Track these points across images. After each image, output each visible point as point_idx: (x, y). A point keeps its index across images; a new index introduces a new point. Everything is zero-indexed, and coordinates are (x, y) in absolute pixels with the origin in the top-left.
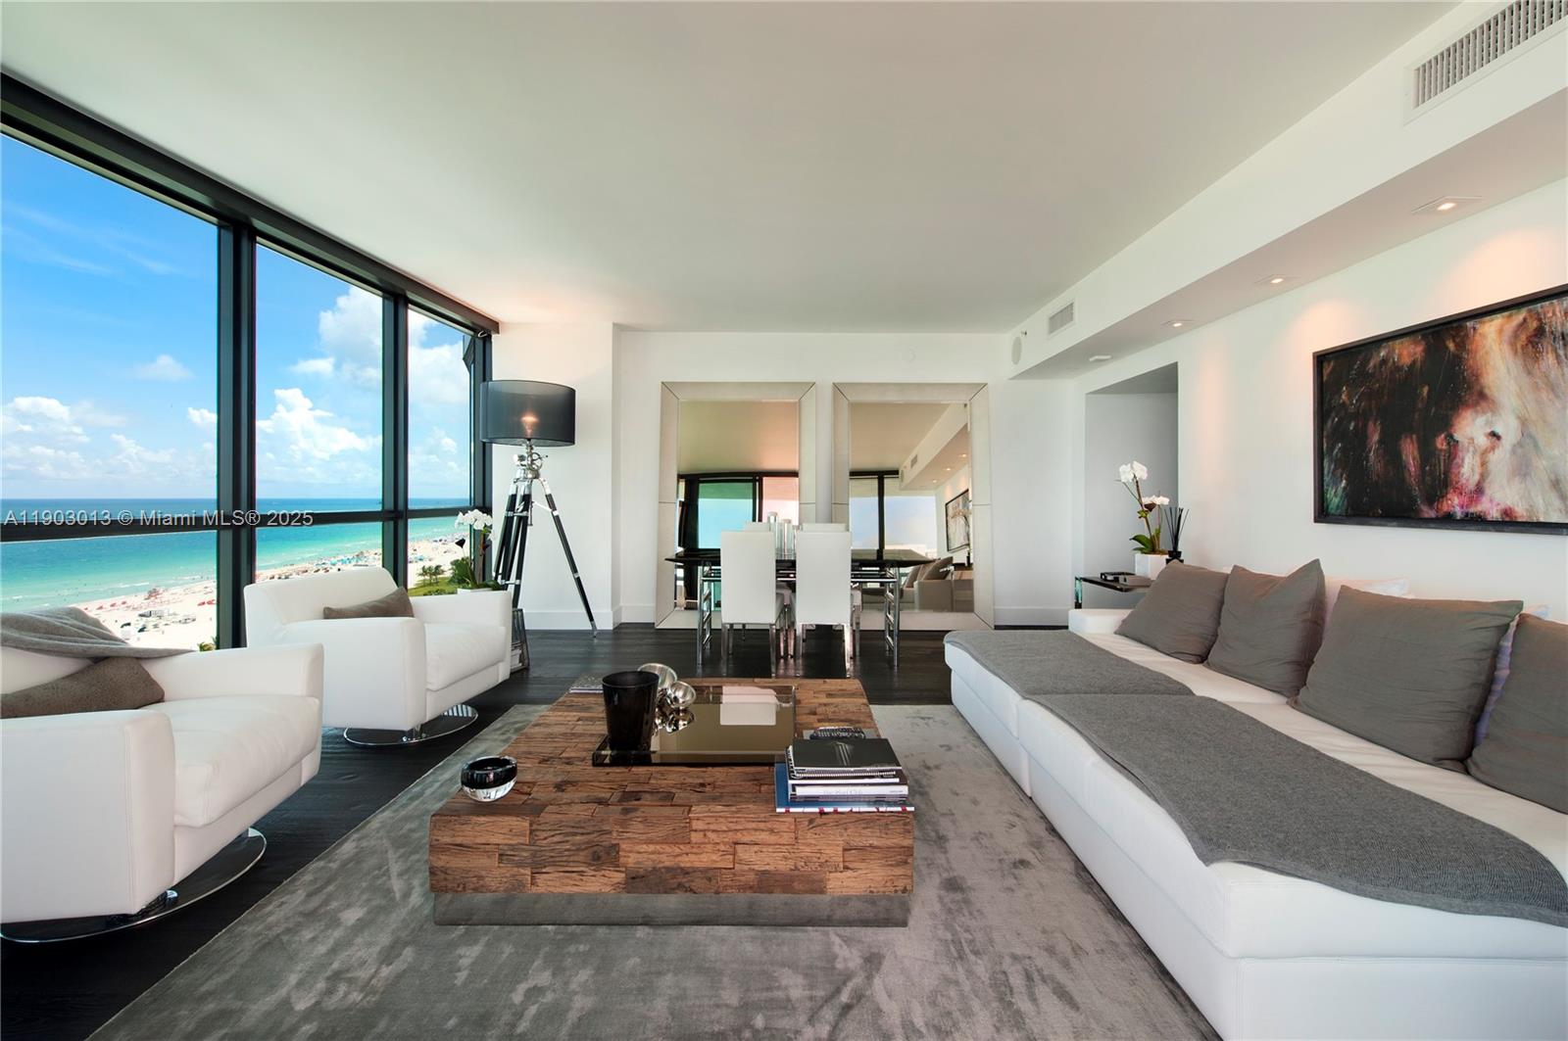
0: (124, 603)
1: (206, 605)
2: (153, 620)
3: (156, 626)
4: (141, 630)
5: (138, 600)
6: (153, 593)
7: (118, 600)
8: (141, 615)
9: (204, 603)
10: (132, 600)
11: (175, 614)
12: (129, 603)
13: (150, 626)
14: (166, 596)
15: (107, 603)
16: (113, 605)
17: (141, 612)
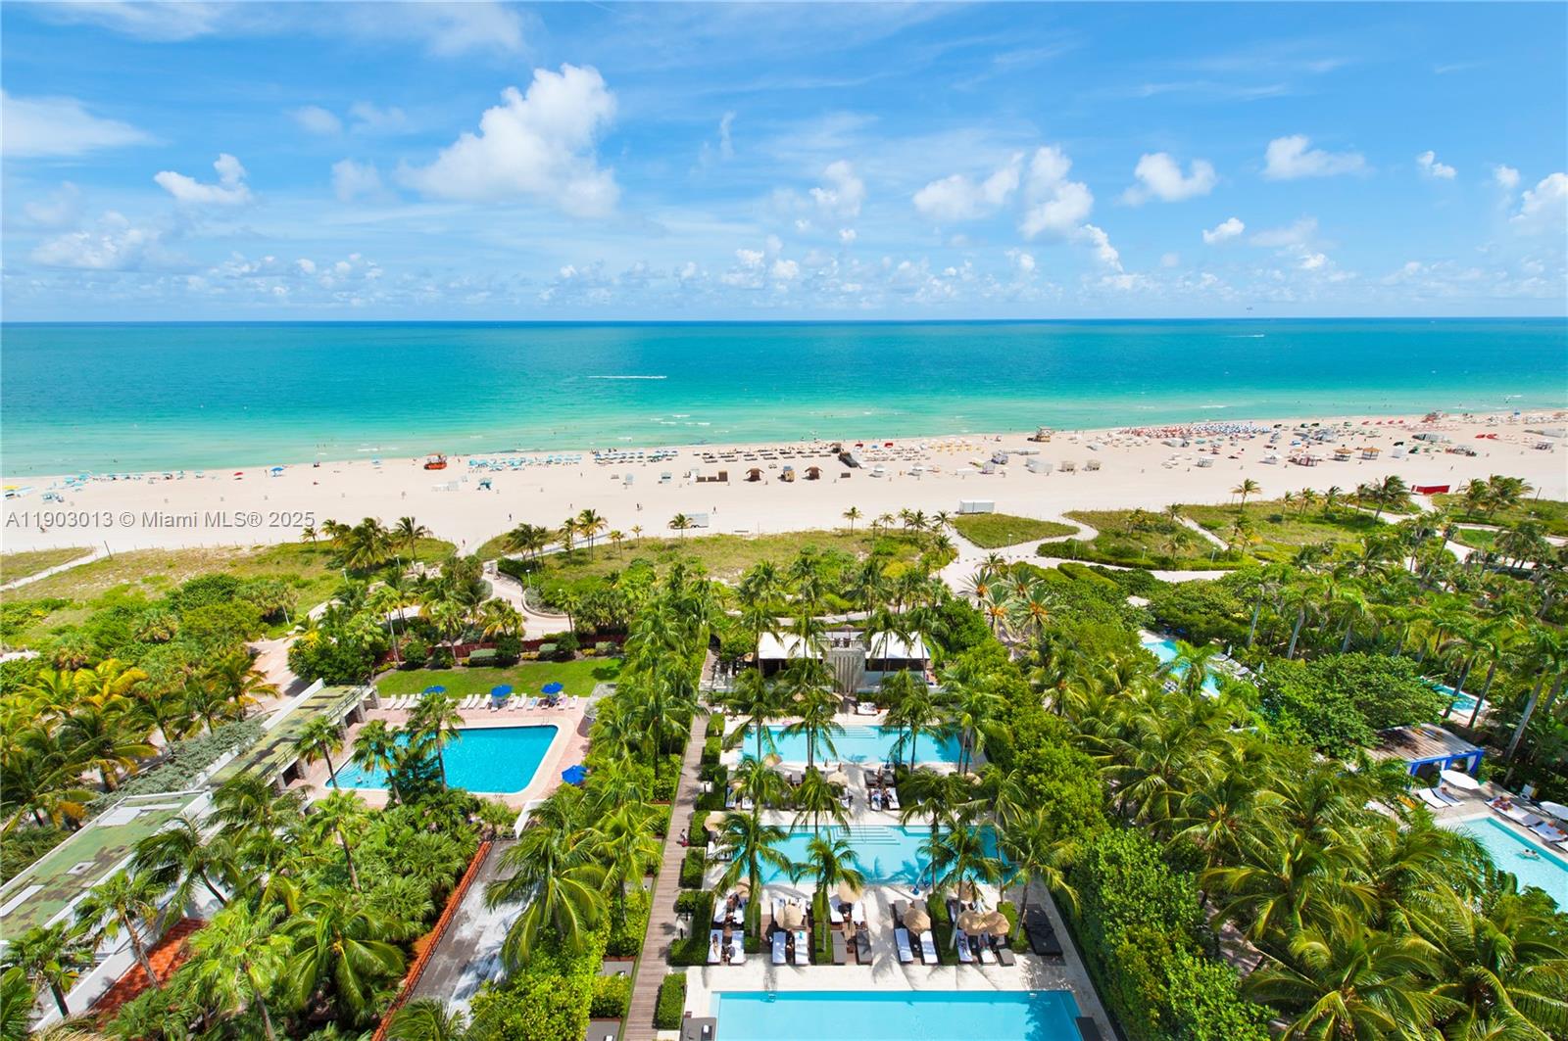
0: (1401, 422)
1: (1485, 439)
2: (1425, 444)
3: (1427, 450)
4: (1412, 452)
5: (1415, 421)
6: (1431, 417)
7: (1396, 420)
8: (1415, 437)
9: (1483, 436)
10: (1410, 421)
11: (1449, 442)
12: (1406, 423)
13: (1421, 450)
14: (1443, 422)
15: (1385, 420)
16: (1390, 423)
17: (1416, 434)
